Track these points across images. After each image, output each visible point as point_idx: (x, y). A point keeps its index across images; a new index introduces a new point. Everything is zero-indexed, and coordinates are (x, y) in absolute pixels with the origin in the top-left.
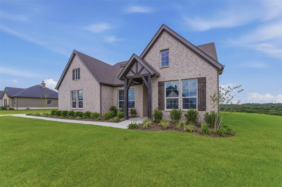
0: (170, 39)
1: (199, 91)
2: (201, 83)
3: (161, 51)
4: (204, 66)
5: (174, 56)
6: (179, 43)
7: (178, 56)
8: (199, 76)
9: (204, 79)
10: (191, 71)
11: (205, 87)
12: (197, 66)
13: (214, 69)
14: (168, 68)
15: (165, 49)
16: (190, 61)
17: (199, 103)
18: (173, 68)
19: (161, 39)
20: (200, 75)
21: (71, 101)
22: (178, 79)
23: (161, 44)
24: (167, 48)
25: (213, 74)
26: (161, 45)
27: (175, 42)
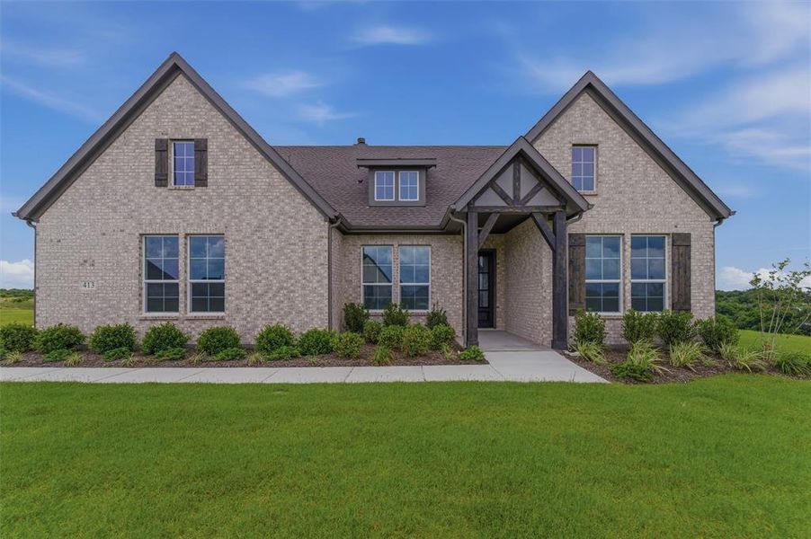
0: (603, 117)
1: (676, 268)
2: (681, 248)
3: (574, 145)
4: (685, 206)
5: (613, 169)
6: (626, 135)
7: (622, 169)
8: (674, 230)
9: (687, 237)
10: (654, 214)
11: (690, 258)
12: (670, 203)
13: (706, 215)
14: (595, 199)
15: (587, 142)
16: (653, 189)
17: (676, 297)
18: (608, 199)
19: (575, 112)
20: (676, 227)
21: (140, 282)
22: (623, 232)
23: (574, 126)
24: (594, 142)
25: (703, 226)
26: (574, 129)
27: (614, 129)
